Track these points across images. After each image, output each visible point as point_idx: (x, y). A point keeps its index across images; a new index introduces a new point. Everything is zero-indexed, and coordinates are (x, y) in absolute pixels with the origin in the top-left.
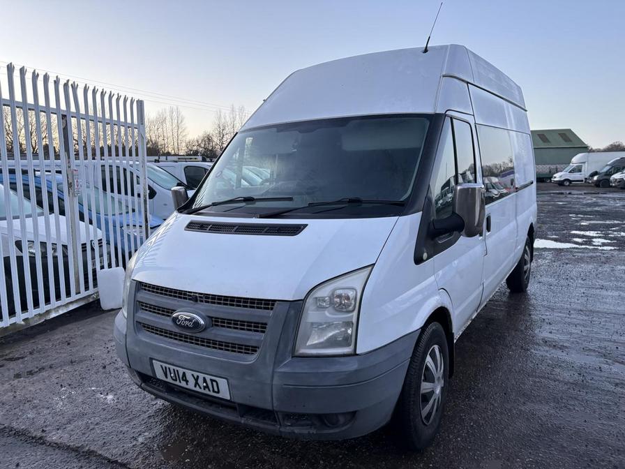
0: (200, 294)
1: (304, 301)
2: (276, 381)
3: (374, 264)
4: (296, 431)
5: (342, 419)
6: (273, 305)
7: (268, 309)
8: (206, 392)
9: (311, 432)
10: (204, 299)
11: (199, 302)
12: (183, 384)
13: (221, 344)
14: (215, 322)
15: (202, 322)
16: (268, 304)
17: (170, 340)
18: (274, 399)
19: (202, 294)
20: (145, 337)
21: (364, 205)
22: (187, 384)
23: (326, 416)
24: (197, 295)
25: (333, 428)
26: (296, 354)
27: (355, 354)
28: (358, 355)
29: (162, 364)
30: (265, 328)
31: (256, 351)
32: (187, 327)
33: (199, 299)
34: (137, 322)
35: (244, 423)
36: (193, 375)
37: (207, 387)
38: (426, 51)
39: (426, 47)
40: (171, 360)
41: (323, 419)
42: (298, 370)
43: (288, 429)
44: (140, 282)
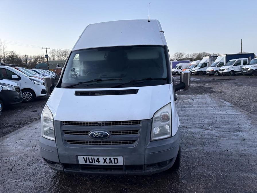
0: (102, 122)
1: (152, 119)
2: (147, 152)
3: (171, 102)
4: (151, 171)
5: (168, 162)
6: (140, 122)
7: (137, 124)
8: (111, 164)
9: (157, 170)
10: (105, 124)
11: (102, 126)
12: (97, 163)
13: (117, 142)
14: (113, 133)
15: (108, 134)
16: (137, 122)
17: (86, 145)
18: (145, 160)
19: (104, 122)
20: (71, 146)
21: (152, 81)
22: (99, 163)
23: (161, 163)
24: (101, 123)
25: (164, 166)
26: (151, 140)
27: (171, 137)
28: (173, 137)
29: (84, 157)
30: (138, 132)
31: (134, 142)
32: (100, 137)
33: (102, 124)
34: (64, 140)
35: (127, 174)
36: (103, 158)
37: (111, 162)
38: (149, 21)
39: (149, 20)
40: (90, 154)
41: (160, 164)
42: (154, 146)
43: (148, 171)
44: (62, 121)
